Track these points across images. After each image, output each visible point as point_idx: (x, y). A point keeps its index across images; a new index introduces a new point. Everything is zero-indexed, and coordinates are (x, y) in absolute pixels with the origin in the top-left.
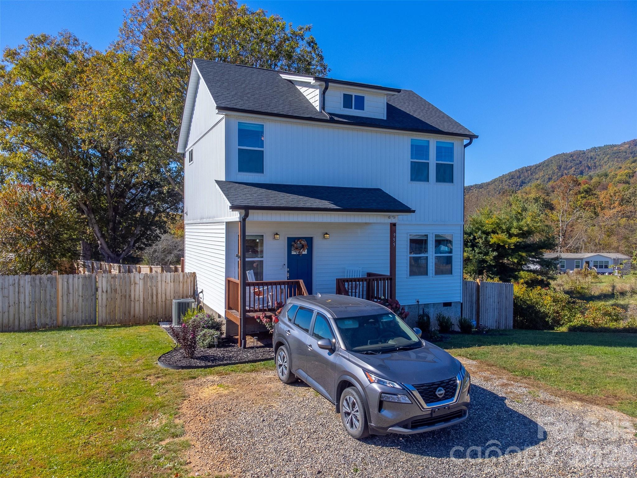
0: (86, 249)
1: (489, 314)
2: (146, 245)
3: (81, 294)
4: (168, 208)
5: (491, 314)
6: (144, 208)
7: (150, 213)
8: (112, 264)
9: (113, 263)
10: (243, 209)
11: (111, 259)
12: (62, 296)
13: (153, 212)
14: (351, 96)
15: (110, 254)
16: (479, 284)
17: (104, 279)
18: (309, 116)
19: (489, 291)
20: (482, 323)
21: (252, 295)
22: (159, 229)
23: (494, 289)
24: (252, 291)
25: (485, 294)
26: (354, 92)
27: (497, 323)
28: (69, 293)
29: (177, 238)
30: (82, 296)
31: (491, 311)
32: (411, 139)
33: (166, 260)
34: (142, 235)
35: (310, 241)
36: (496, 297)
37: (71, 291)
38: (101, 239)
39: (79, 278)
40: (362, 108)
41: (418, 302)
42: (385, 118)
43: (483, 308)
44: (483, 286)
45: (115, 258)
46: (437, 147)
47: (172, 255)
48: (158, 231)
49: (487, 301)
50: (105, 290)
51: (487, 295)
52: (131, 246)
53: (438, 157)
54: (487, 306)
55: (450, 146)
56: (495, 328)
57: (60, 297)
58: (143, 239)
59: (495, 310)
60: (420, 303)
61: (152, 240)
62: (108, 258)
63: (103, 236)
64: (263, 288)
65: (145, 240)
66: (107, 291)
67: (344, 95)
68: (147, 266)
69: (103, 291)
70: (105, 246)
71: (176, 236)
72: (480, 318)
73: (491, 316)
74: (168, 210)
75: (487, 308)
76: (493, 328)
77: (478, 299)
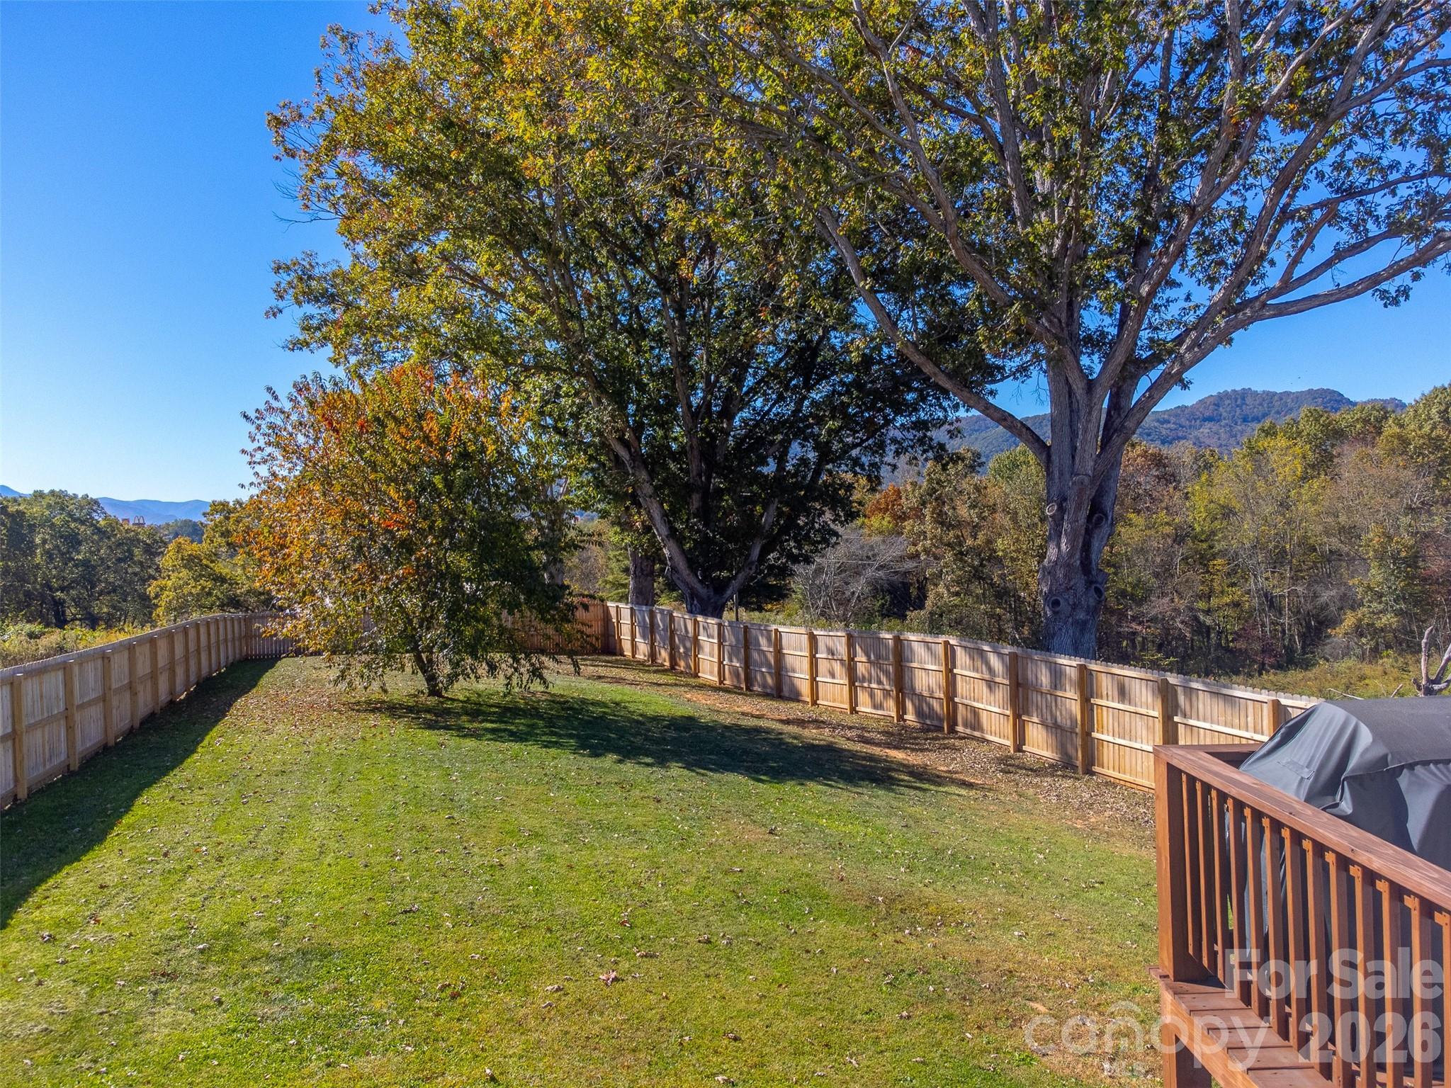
0: (642, 570)
2: (795, 559)
4: (855, 446)
6: (785, 445)
7: (804, 461)
8: (700, 618)
9: (704, 613)
11: (701, 600)
13: (812, 456)
15: (698, 586)
22: (833, 509)
29: (870, 535)
33: (848, 594)
34: (784, 530)
38: (671, 543)
45: (709, 598)
47: (863, 580)
48: (828, 516)
52: (752, 563)
58: (787, 541)
61: (815, 543)
62: (692, 599)
63: (673, 534)
65: (792, 544)
68: (803, 630)
70: (682, 565)
71: (866, 531)
74: (854, 453)
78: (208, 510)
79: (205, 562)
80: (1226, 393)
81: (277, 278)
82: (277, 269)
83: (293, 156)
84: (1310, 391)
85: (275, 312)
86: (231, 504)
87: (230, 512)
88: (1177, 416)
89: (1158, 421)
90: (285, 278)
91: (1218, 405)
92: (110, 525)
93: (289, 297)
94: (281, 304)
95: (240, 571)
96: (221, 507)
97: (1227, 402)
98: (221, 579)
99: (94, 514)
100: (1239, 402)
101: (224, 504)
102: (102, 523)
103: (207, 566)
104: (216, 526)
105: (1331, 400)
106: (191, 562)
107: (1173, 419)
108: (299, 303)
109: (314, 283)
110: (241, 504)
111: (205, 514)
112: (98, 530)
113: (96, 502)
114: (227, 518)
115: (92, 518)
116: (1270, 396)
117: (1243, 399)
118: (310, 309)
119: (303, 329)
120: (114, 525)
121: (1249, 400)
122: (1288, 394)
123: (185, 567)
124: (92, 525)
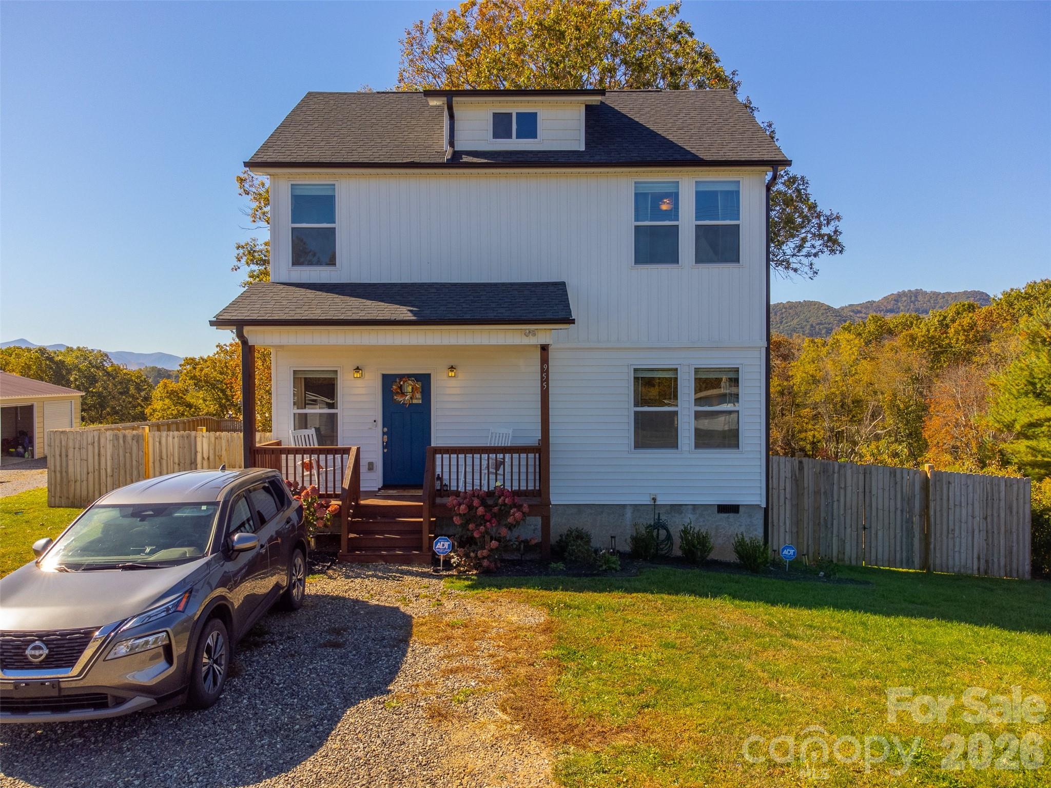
1: (957, 540)
3: (176, 461)
5: (964, 541)
10: (234, 325)
12: (154, 463)
14: (510, 115)
16: (929, 475)
17: (205, 439)
18: (408, 160)
19: (958, 494)
20: (937, 558)
21: (299, 469)
23: (971, 488)
24: (299, 463)
25: (945, 498)
26: (515, 107)
27: (982, 561)
28: (161, 458)
30: (179, 464)
31: (964, 534)
32: (636, 183)
35: (424, 380)
36: (977, 505)
37: (164, 456)
39: (174, 438)
40: (532, 134)
41: (654, 499)
42: (583, 148)
43: (938, 527)
44: (940, 480)
46: (697, 193)
49: (951, 512)
50: (206, 456)
51: (951, 502)
53: (701, 213)
54: (951, 523)
55: (732, 188)
56: (976, 572)
57: (151, 464)
59: (976, 532)
60: (658, 503)
64: (310, 458)
66: (208, 459)
67: (495, 115)
69: (203, 458)
72: (932, 546)
73: (964, 545)
75: (951, 527)
76: (969, 572)
77: (926, 507)
78: (183, 362)
79: (180, 395)
80: (904, 292)
81: (238, 252)
82: (238, 248)
83: (248, 194)
84: (965, 292)
85: (236, 269)
86: (197, 360)
87: (197, 364)
88: (867, 308)
89: (853, 311)
90: (241, 251)
91: (897, 301)
92: (115, 370)
93: (244, 261)
94: (239, 264)
95: (201, 401)
96: (191, 362)
97: (905, 299)
98: (190, 406)
99: (105, 363)
100: (913, 298)
101: (193, 359)
102: (110, 369)
103: (182, 398)
104: (188, 372)
105: (980, 299)
106: (172, 394)
107: (864, 310)
108: (248, 265)
109: (256, 254)
110: (203, 360)
111: (180, 365)
112: (108, 374)
113: (106, 355)
114: (195, 368)
115: (103, 365)
116: (936, 295)
117: (916, 297)
118: (254, 267)
119: (250, 277)
120: (117, 370)
121: (920, 298)
122: (949, 294)
123: (168, 397)
124: (104, 370)
